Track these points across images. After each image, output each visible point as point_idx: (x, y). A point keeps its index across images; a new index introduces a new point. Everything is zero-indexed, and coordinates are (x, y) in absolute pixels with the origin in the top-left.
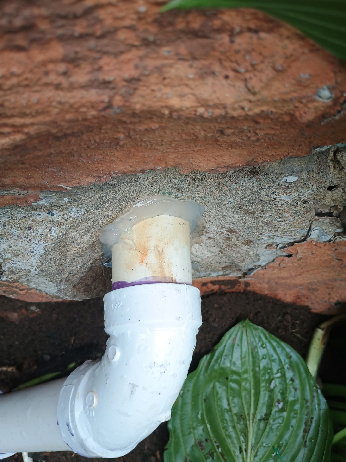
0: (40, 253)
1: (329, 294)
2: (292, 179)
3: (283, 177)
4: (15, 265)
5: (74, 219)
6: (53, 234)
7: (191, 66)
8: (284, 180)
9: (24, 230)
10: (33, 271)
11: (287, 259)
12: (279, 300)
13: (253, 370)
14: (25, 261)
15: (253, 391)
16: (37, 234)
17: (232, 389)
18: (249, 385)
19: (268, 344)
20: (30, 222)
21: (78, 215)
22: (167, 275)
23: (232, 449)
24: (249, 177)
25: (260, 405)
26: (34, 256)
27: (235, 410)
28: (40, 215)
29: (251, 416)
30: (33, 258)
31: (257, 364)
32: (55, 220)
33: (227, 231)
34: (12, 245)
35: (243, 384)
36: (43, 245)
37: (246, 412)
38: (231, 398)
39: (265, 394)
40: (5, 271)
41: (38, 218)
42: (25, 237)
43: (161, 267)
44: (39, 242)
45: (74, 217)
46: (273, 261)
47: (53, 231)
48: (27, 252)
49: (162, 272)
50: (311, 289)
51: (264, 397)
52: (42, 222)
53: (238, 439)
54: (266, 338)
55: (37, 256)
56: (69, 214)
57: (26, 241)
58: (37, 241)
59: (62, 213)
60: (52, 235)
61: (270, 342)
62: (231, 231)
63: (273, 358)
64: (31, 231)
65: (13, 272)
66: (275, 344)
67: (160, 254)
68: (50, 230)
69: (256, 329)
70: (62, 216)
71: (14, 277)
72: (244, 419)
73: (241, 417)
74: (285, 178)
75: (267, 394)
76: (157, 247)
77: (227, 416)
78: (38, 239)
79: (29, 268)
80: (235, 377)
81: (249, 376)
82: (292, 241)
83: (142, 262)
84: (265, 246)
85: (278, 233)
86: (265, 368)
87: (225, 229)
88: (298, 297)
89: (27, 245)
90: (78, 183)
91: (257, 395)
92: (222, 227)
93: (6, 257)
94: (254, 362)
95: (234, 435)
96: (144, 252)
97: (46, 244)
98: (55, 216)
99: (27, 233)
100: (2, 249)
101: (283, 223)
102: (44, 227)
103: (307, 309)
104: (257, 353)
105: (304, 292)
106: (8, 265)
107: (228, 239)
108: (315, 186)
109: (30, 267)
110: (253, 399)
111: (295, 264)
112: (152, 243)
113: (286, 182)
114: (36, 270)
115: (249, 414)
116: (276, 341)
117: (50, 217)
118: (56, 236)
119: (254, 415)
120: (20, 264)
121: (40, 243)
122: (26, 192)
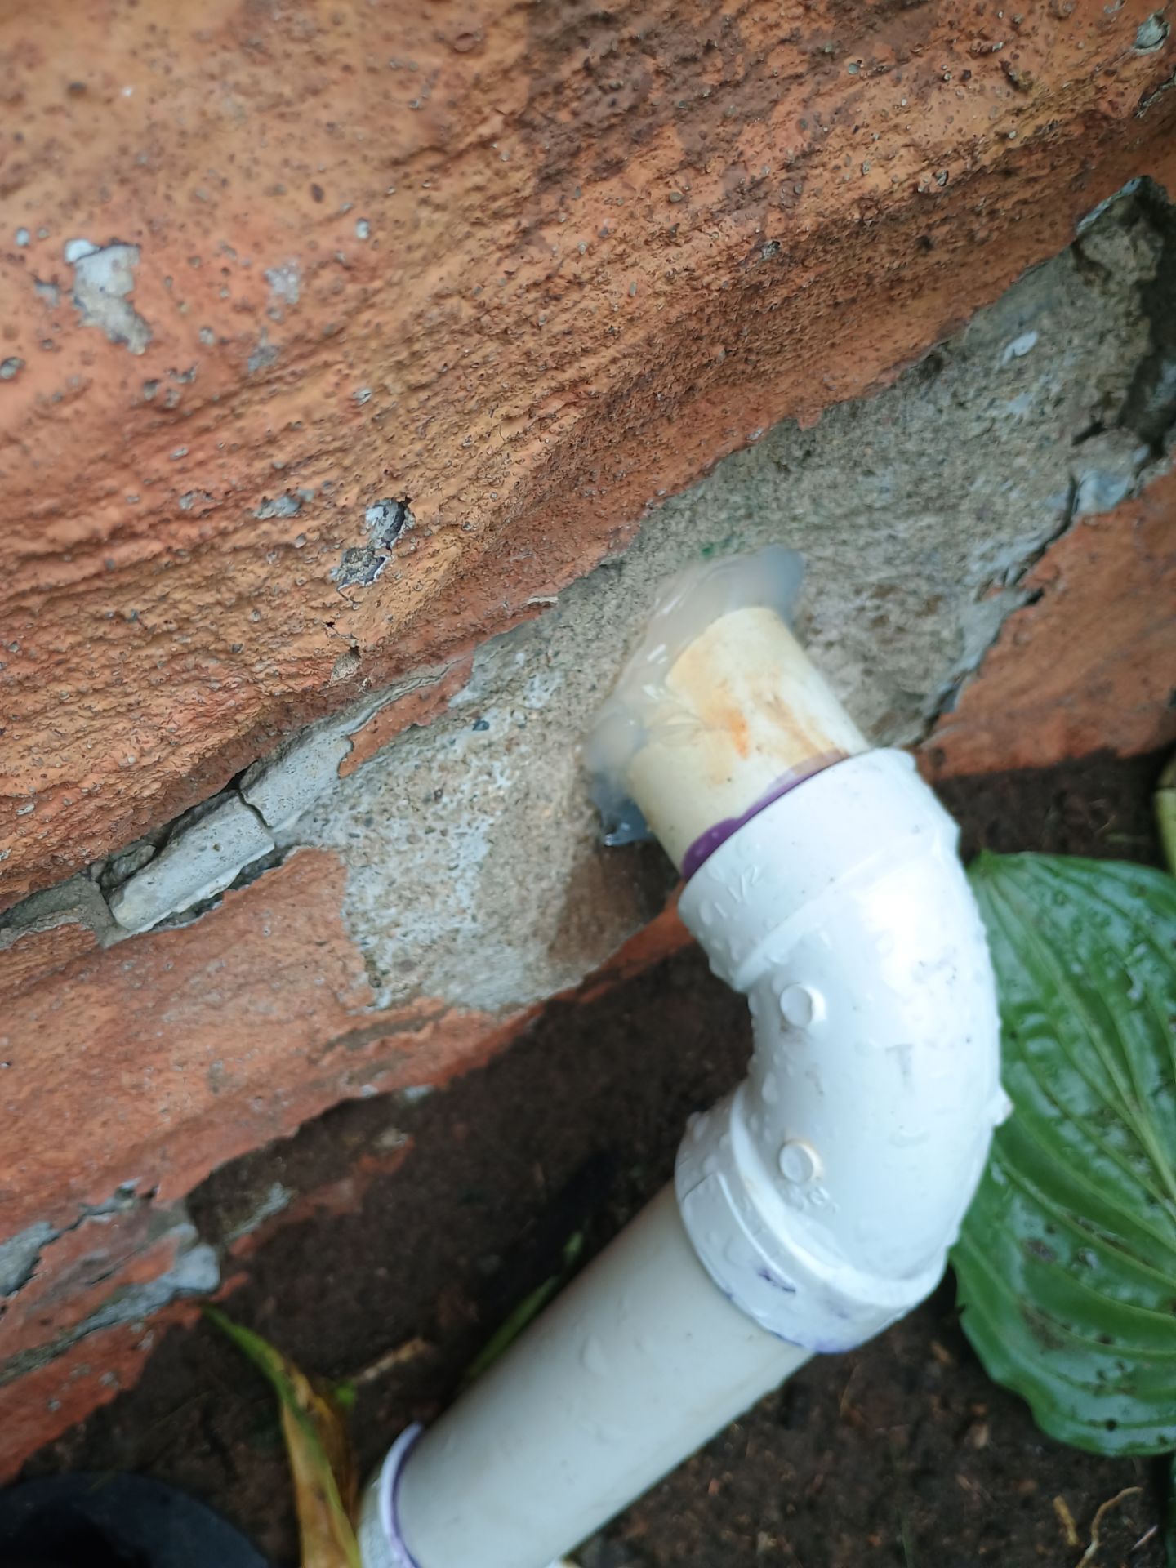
0: (479, 858)
1: (1145, 681)
2: (1025, 342)
3: (1005, 348)
4: (410, 938)
5: (541, 713)
6: (501, 781)
7: (897, 81)
8: (1008, 354)
9: (423, 808)
10: (468, 925)
11: (1032, 613)
12: (1027, 769)
13: (1069, 976)
14: (438, 906)
15: (1096, 1033)
16: (460, 802)
17: (1042, 1057)
18: (1078, 1021)
19: (1070, 889)
20: (435, 775)
21: (546, 696)
22: (824, 748)
23: (1128, 1211)
24: (923, 388)
25: (1134, 1056)
26: (462, 877)
27: (1081, 1107)
28: (453, 742)
29: (1127, 1098)
30: (459, 886)
31: (1068, 956)
32: (495, 738)
33: (872, 597)
34: (396, 875)
35: (1062, 1027)
36: (484, 828)
37: (1108, 1095)
38: (1050, 1085)
39: (1130, 1024)
40: (385, 973)
41: (451, 756)
42: (430, 830)
43: (797, 736)
44: (469, 824)
45: (539, 705)
46: (997, 639)
47: (496, 774)
48: (443, 875)
49: (807, 746)
50: (1096, 693)
51: (1133, 1031)
52: (464, 762)
53: (1131, 1177)
54: (1056, 874)
55: (470, 874)
56: (527, 704)
57: (433, 842)
58: (463, 822)
59: (509, 709)
60: (500, 788)
61: (1069, 880)
62: (883, 591)
63: (1098, 919)
64: (445, 799)
65: (406, 966)
66: (1085, 877)
67: (777, 709)
68: (490, 774)
69: (1020, 866)
70: (509, 720)
71: (412, 979)
72: (1114, 1115)
73: (1104, 1116)
74: (1010, 348)
75: (1137, 1019)
76: (757, 696)
77: (1069, 1132)
78: (466, 816)
79: (454, 923)
80: (1033, 1020)
81: (1066, 995)
82: (1035, 546)
83: (743, 749)
84: (973, 594)
85: (1004, 536)
86: (1097, 955)
87: (865, 595)
88: (1072, 734)
89: (437, 852)
90: (570, 575)
91: (1112, 1035)
92: (858, 592)
93: (385, 922)
94: (1059, 954)
95: (1113, 1172)
96: (736, 724)
97: (491, 821)
98: (492, 729)
99: (434, 814)
100: (371, 901)
101: (1014, 495)
102: (471, 774)
103: (1106, 755)
104: (1055, 925)
105: (1081, 710)
106: (392, 946)
107: (880, 621)
108: (1076, 342)
109: (458, 919)
110: (1106, 1052)
111: (1053, 621)
112: (741, 693)
113: (1014, 357)
114: (474, 918)
115: (1118, 1096)
116: (1083, 869)
117: (482, 737)
118: (509, 783)
119: (1134, 1091)
120: (424, 926)
121: (475, 825)
122: (444, 666)
